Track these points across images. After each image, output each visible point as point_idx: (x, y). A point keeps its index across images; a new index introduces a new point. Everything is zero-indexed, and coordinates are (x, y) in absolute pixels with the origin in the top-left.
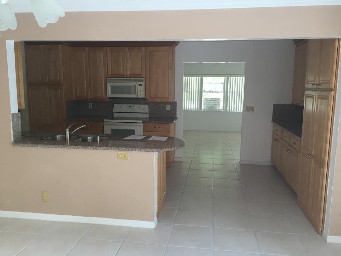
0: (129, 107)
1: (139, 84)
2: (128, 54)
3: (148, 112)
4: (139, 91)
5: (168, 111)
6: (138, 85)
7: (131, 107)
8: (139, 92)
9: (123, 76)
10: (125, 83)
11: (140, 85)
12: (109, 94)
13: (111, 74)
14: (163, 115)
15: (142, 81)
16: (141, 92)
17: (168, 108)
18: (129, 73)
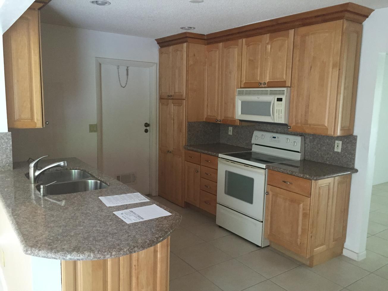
0: (274, 137)
1: (278, 99)
2: (269, 47)
3: (299, 150)
4: (277, 111)
5: (338, 153)
6: (276, 100)
7: (275, 138)
8: (277, 113)
9: (258, 85)
10: (259, 97)
11: (280, 100)
12: (239, 115)
13: (244, 82)
14: (328, 159)
15: (282, 93)
16: (279, 113)
17: (338, 147)
18: (267, 80)
